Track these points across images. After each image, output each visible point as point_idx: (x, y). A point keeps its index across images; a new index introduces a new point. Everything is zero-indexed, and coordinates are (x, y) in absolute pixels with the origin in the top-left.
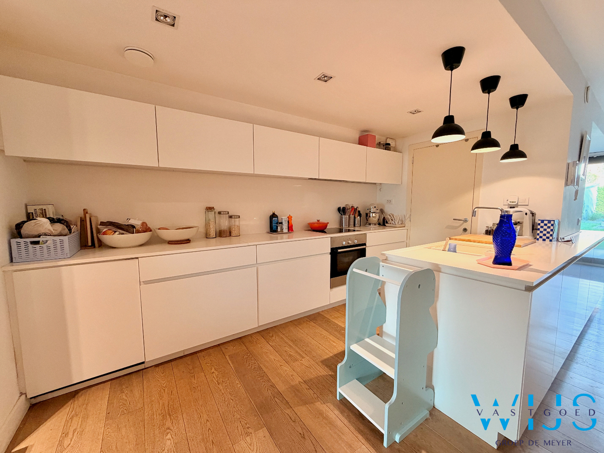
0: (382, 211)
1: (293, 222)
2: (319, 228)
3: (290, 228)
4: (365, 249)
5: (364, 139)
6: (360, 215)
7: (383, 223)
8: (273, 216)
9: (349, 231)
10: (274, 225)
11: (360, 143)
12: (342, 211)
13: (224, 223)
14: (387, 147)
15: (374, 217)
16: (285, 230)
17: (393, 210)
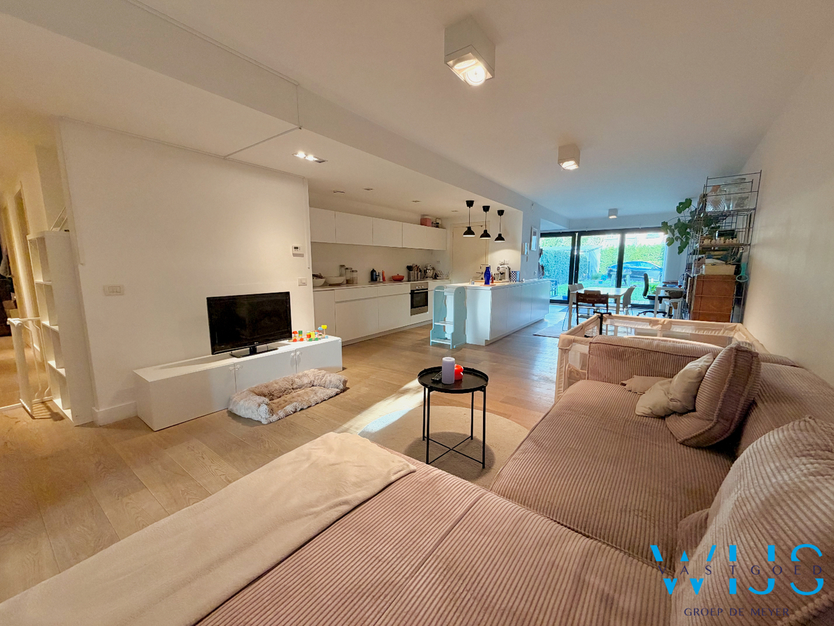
0: (433, 269)
1: (385, 275)
2: (398, 279)
3: (384, 279)
4: (427, 292)
5: (424, 222)
6: (420, 271)
7: (435, 277)
8: (373, 271)
9: (414, 281)
10: (374, 277)
11: (421, 224)
12: (410, 268)
13: (349, 276)
14: (437, 225)
15: (430, 273)
16: (381, 280)
17: (440, 268)
